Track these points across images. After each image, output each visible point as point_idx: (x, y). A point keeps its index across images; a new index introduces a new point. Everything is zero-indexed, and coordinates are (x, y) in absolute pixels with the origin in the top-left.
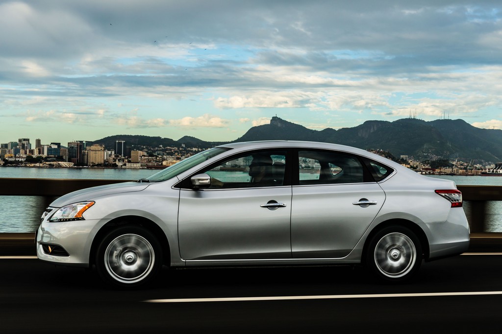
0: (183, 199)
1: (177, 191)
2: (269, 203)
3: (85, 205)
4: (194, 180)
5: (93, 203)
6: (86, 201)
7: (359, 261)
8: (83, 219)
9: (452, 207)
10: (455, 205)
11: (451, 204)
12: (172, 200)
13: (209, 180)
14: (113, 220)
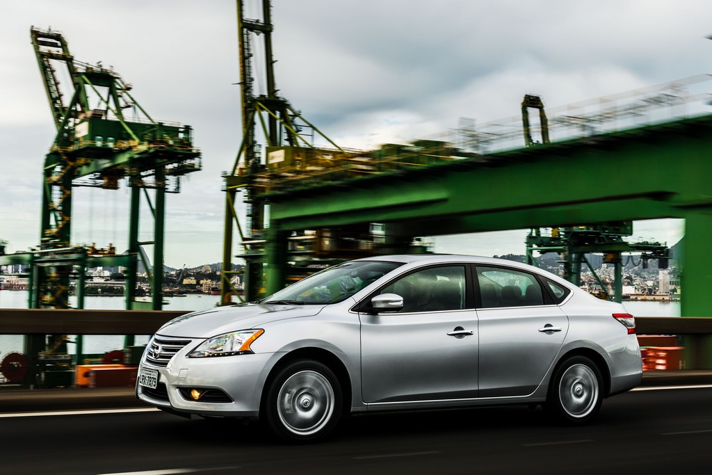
0: (365, 326)
1: (355, 316)
2: (456, 329)
3: (252, 335)
4: (375, 302)
5: (263, 331)
6: (251, 329)
7: (544, 399)
8: (251, 352)
9: (629, 333)
10: (630, 332)
11: (627, 330)
12: (351, 326)
13: (402, 302)
14: (290, 353)
